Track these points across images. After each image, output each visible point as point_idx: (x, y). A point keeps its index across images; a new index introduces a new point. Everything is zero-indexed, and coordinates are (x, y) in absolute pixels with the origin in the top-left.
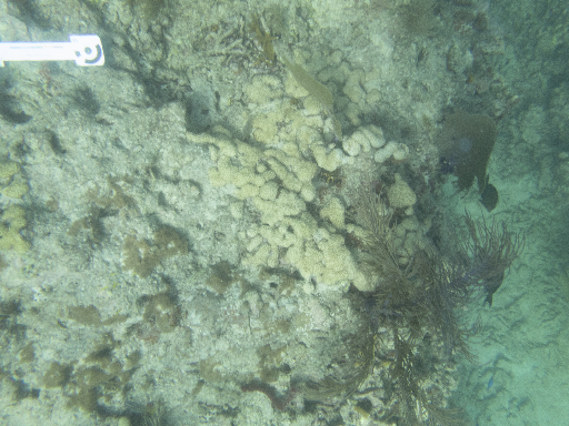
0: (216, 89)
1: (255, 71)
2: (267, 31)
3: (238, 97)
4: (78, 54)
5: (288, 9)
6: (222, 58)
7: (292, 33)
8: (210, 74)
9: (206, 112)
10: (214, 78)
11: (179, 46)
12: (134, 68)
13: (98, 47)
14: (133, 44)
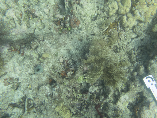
0: (131, 40)
1: (119, 28)
2: (107, 27)
3: (132, 31)
4: (152, 84)
5: (96, 23)
6: (119, 41)
7: (103, 19)
8: (126, 44)
9: (142, 40)
10: (127, 42)
11: (120, 57)
12: (143, 66)
13: (147, 78)
14: (132, 70)
